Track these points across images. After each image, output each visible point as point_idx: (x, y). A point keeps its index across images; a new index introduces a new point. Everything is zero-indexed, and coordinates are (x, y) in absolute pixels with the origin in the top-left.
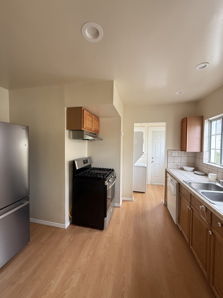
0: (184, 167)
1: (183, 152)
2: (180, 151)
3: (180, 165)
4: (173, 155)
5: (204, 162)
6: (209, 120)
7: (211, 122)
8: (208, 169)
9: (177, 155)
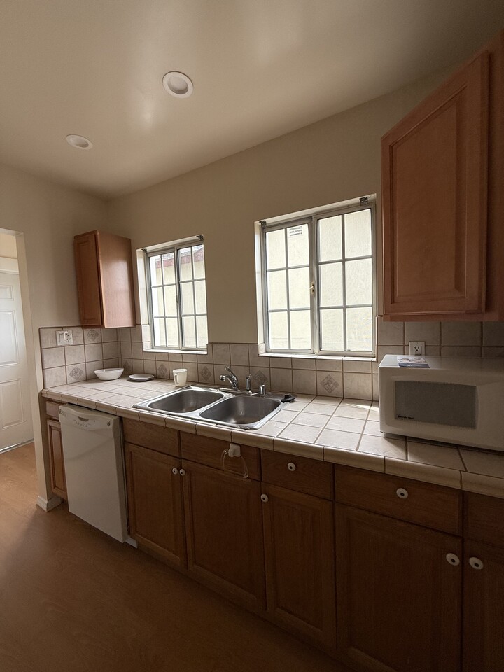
0: (99, 373)
1: (87, 331)
2: (80, 330)
3: (83, 369)
4: (59, 344)
5: (145, 349)
6: (145, 250)
7: (147, 255)
8: (159, 363)
9: (71, 342)
